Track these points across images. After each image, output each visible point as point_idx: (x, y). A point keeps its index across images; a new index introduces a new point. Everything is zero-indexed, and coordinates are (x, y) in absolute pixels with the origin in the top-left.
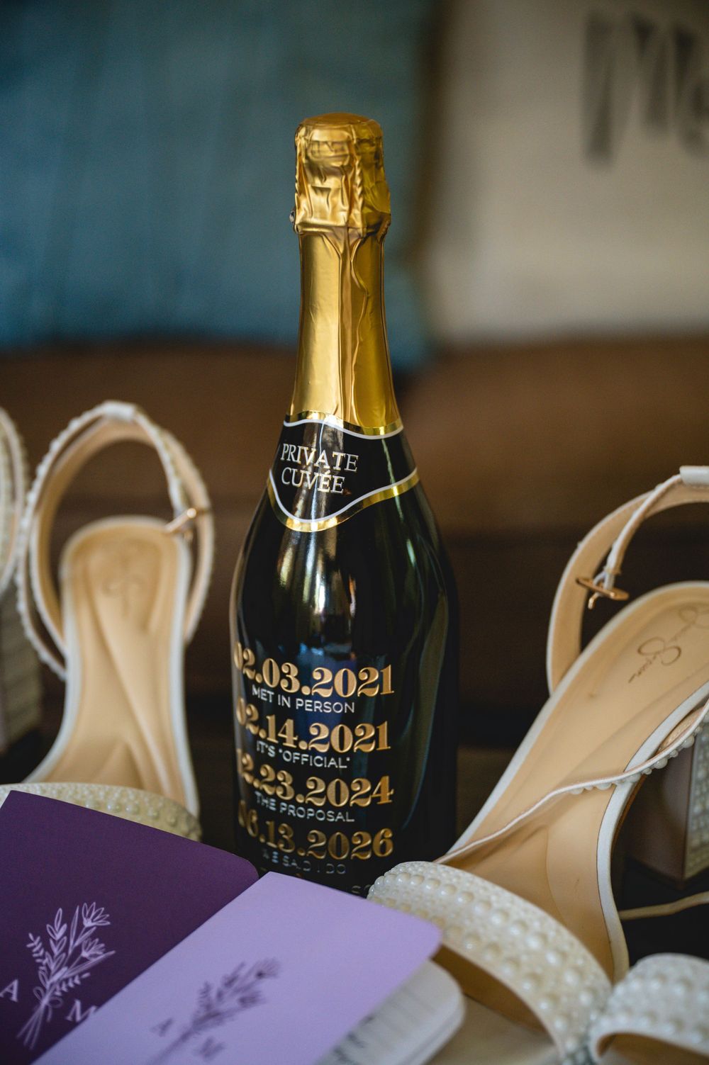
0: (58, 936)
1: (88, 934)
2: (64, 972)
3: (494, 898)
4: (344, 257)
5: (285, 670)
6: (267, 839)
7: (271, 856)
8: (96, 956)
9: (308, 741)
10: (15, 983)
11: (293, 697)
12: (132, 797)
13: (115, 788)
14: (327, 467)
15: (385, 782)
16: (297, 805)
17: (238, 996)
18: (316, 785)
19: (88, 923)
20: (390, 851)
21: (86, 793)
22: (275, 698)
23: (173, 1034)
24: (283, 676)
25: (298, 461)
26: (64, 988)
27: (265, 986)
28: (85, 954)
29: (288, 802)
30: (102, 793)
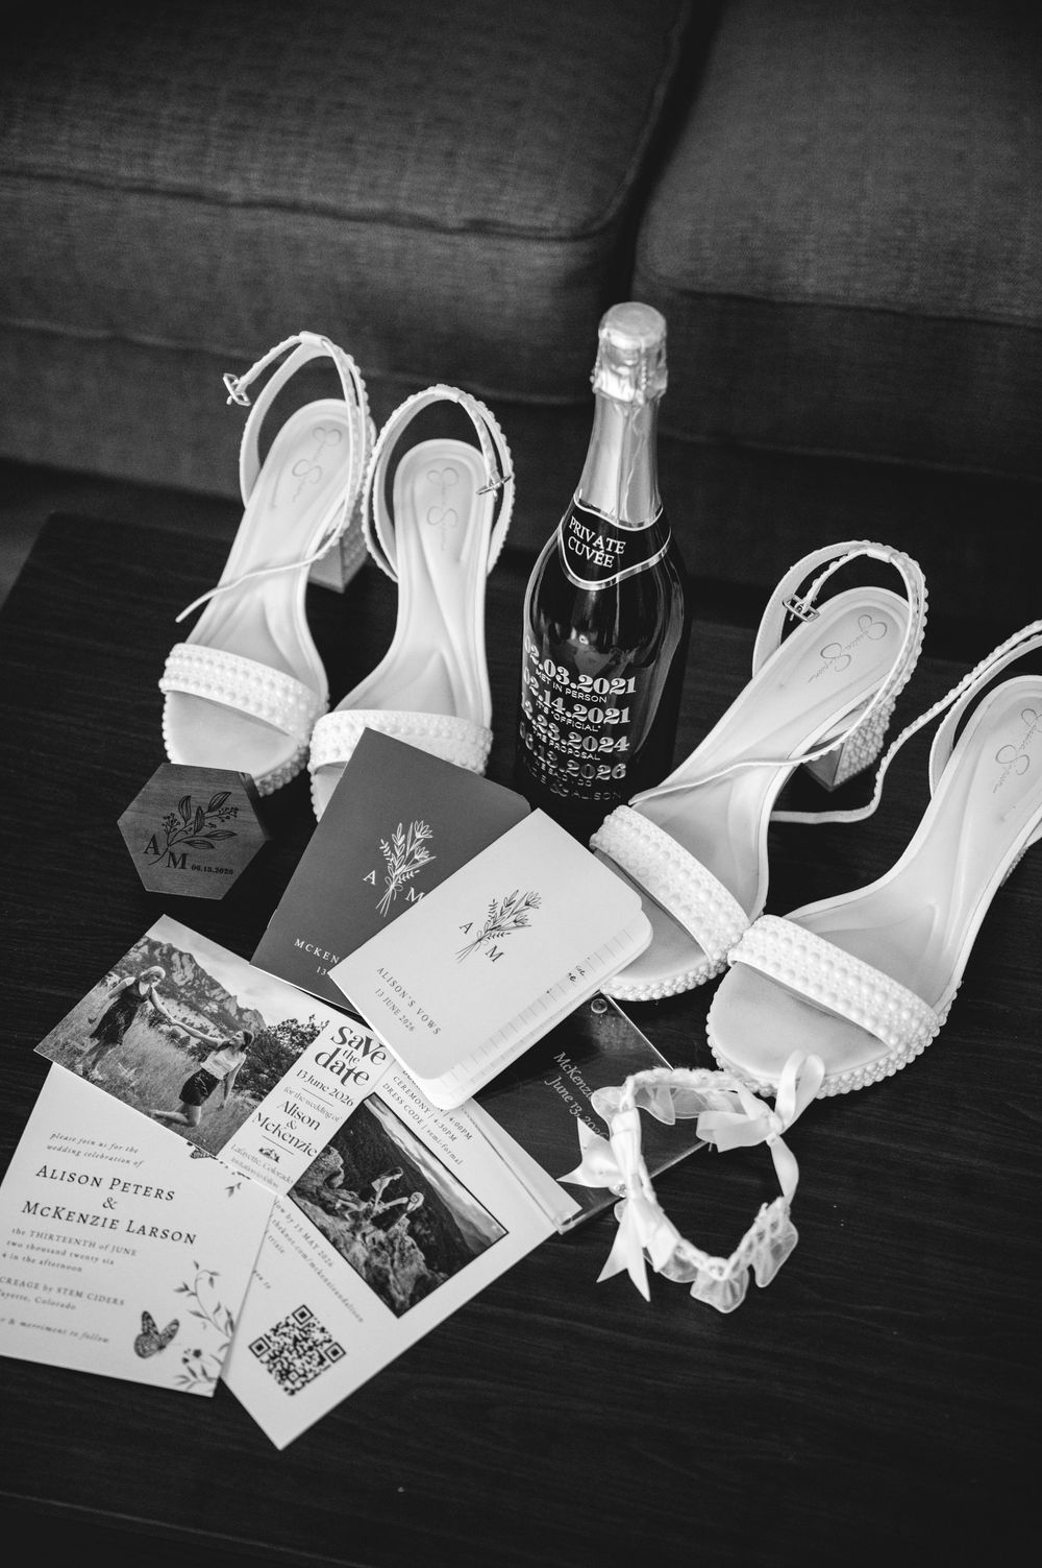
0: (400, 843)
1: (418, 843)
2: (404, 868)
3: (682, 860)
4: (628, 418)
5: (560, 671)
6: (539, 755)
7: (541, 765)
8: (423, 859)
9: (572, 713)
10: (374, 872)
11: (564, 687)
12: (446, 724)
13: (434, 716)
14: (602, 547)
15: (623, 740)
16: (561, 745)
17: (513, 917)
18: (574, 738)
19: (418, 835)
20: (622, 776)
21: (415, 720)
22: (551, 683)
23: (473, 935)
24: (558, 673)
25: (581, 537)
26: (404, 879)
27: (530, 913)
28: (416, 857)
29: (555, 742)
30: (426, 721)
